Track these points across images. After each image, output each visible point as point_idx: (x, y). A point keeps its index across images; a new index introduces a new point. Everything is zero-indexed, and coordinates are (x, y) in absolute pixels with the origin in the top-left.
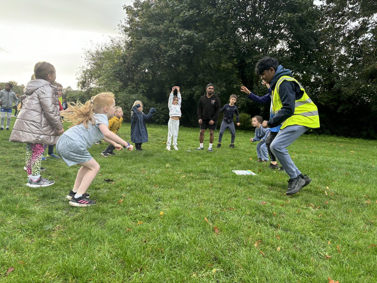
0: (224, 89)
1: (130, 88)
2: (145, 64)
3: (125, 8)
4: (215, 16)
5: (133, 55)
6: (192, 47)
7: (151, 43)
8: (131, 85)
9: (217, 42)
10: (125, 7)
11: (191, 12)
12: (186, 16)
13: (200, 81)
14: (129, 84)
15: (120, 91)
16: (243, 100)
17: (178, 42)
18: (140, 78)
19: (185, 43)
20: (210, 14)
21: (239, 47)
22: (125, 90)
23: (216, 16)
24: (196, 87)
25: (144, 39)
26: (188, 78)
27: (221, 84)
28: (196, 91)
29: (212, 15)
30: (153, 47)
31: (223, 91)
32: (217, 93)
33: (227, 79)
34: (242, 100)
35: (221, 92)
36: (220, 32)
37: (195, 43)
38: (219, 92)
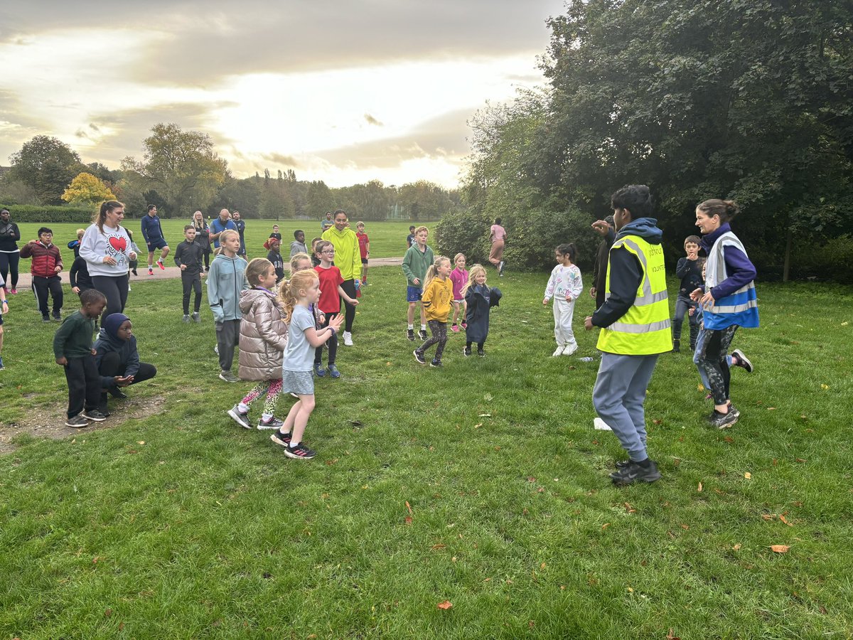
0: (773, 186)
1: (553, 198)
2: (582, 145)
3: (550, 24)
4: (748, 12)
5: (560, 128)
6: (689, 95)
7: (596, 97)
8: (554, 192)
9: (752, 76)
10: (550, 22)
11: (691, 12)
12: (679, 22)
13: (713, 170)
14: (552, 189)
15: (533, 206)
16: (833, 210)
17: (657, 89)
18: (574, 176)
19: (672, 89)
20: (738, 9)
21: (814, 80)
22: (545, 203)
23: (753, 11)
24: (702, 185)
25: (582, 91)
26: (683, 165)
27: (767, 173)
28: (702, 195)
29: (743, 9)
30: (601, 104)
31: (773, 192)
32: (754, 197)
33: (787, 160)
34: (827, 211)
35: (766, 195)
36: (766, 48)
37: (698, 84)
38: (760, 196)
